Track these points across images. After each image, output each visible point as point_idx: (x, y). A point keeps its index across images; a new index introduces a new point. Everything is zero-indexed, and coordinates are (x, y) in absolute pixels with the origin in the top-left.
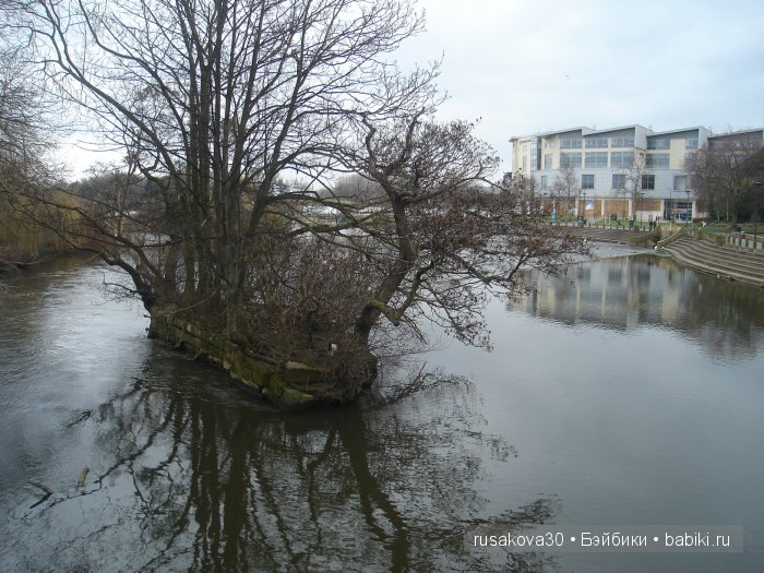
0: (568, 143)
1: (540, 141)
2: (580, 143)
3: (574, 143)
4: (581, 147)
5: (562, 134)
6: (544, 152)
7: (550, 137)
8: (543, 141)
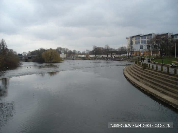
0: (137, 38)
1: (131, 38)
2: (140, 38)
3: (138, 38)
4: (140, 39)
5: (135, 36)
6: (132, 41)
7: (133, 37)
8: (132, 38)
